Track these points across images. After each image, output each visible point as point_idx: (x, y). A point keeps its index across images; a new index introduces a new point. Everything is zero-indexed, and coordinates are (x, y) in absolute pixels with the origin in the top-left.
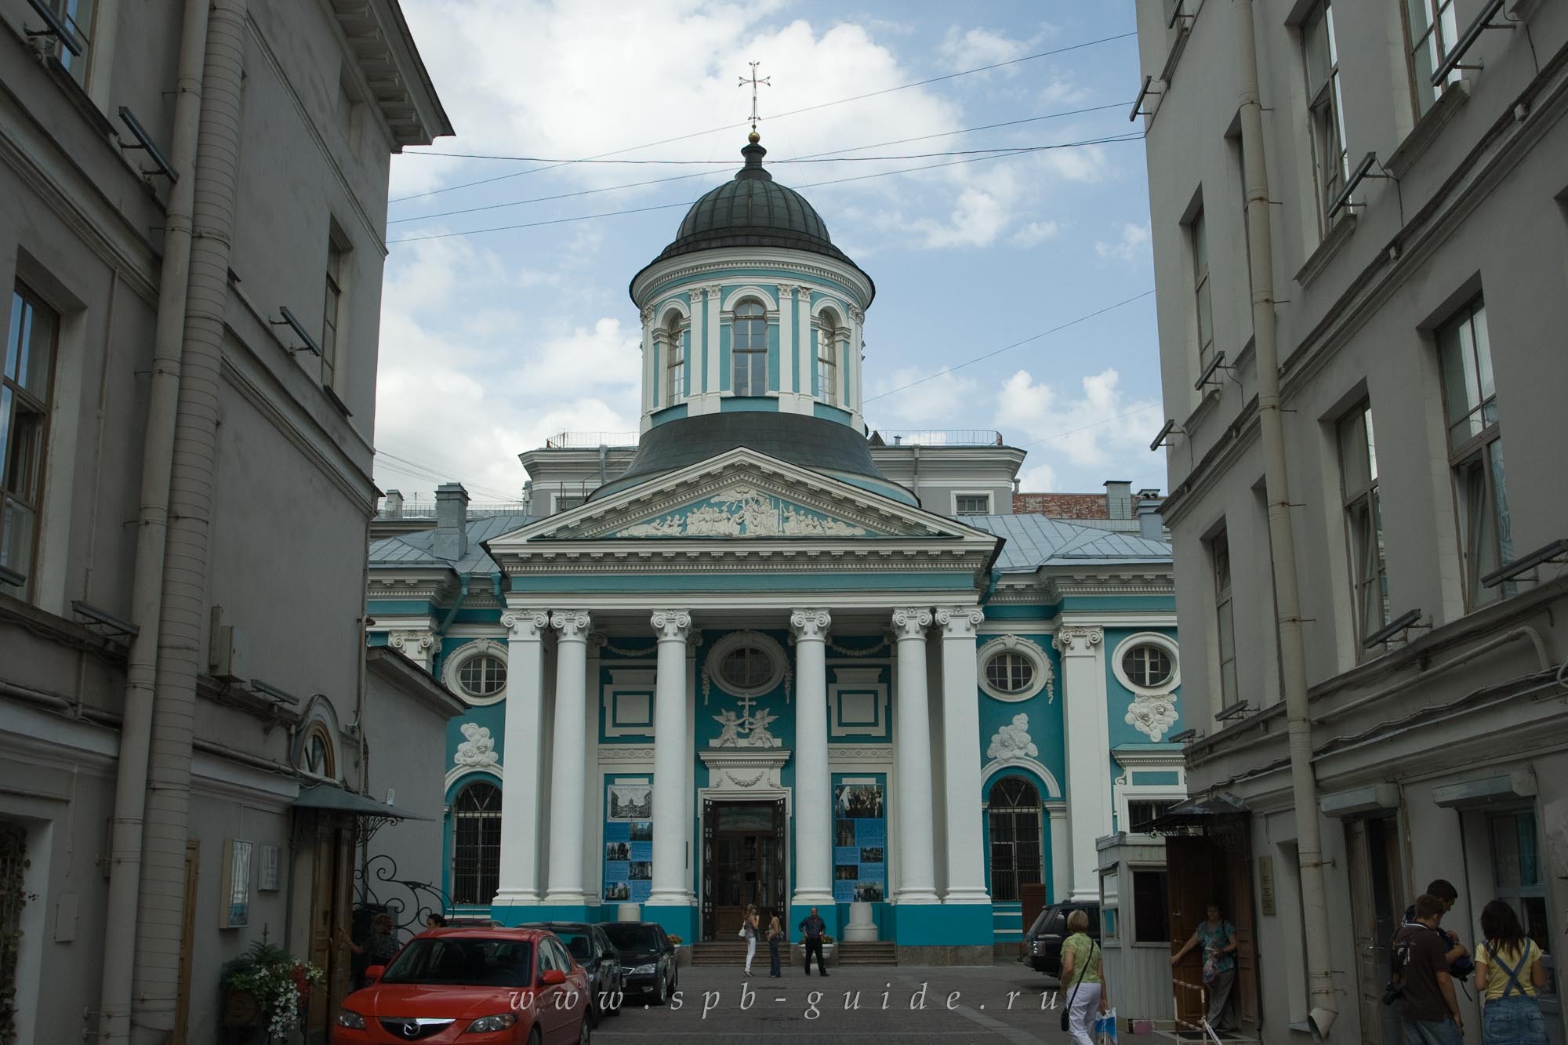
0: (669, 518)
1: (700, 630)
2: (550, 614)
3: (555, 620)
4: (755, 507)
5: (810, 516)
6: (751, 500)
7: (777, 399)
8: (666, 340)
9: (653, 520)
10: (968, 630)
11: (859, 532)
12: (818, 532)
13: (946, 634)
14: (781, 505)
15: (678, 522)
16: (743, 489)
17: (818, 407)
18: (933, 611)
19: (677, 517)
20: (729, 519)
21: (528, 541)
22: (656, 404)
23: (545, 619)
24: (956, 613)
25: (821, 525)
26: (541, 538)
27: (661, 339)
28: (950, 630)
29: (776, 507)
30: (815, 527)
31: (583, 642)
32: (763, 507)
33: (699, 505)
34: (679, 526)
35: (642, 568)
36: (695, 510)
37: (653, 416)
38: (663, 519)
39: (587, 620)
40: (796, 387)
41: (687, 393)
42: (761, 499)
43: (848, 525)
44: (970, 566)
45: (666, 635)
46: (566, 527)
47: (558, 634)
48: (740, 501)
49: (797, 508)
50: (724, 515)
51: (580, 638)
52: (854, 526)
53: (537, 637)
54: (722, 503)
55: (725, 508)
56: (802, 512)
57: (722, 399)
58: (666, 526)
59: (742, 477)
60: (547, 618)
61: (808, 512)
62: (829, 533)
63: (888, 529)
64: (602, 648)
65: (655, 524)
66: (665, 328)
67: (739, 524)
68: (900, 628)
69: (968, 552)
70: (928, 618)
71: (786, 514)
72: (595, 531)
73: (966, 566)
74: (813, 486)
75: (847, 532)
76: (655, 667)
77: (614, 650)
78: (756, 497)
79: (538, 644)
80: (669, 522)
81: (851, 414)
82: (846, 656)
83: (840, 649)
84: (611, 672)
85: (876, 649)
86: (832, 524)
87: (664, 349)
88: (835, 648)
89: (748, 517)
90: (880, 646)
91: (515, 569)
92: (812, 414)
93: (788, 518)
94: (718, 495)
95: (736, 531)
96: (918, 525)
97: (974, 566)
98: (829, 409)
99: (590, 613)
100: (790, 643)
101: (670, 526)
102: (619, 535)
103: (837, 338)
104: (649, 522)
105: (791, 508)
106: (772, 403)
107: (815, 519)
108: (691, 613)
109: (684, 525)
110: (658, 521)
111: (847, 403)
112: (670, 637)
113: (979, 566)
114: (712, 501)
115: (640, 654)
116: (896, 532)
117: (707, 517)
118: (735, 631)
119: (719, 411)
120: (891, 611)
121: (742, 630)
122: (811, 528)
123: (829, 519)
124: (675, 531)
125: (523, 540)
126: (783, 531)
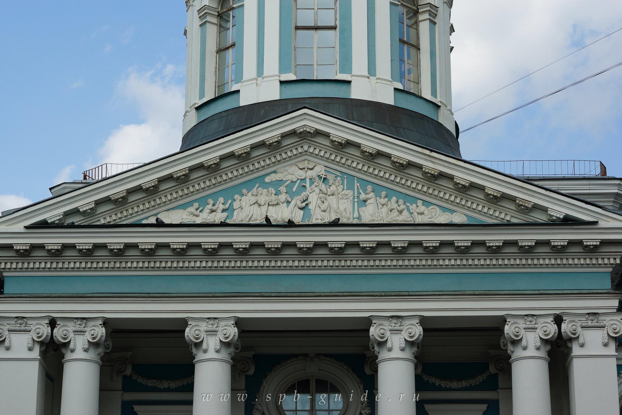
0: (211, 202)
1: (251, 354)
2: (53, 323)
3: (58, 333)
4: (323, 187)
5: (394, 199)
6: (317, 179)
7: (349, 82)
8: (215, 20)
9: (190, 204)
10: (606, 345)
11: (458, 219)
12: (404, 218)
13: (576, 350)
14: (357, 184)
15: (222, 207)
16: (305, 164)
17: (400, 95)
18: (558, 320)
19: (221, 200)
20: (288, 202)
21: (26, 227)
22: (202, 95)
23: (46, 330)
24: (590, 323)
25: (408, 210)
26: (43, 225)
27: (209, 18)
28: (582, 346)
29: (350, 187)
30: (401, 212)
31: (95, 362)
32: (333, 188)
33: (249, 185)
34: (223, 211)
35: (175, 265)
36: (245, 191)
37: (198, 109)
38: (203, 202)
39: (101, 332)
40: (372, 70)
41: (239, 78)
42: (330, 177)
43: (444, 209)
44: (606, 261)
45: (205, 351)
46: (75, 212)
47: (63, 351)
48: (303, 180)
49: (377, 190)
50: (283, 197)
51: (92, 355)
52: (452, 211)
53: (36, 353)
54: (281, 182)
55: (283, 189)
56: (383, 194)
57: (282, 82)
58: (207, 211)
59: (306, 148)
60: (49, 329)
61: (390, 193)
62: (419, 219)
63: (497, 214)
64: (125, 377)
65: (192, 209)
66: (215, 6)
67: (301, 209)
68: (516, 342)
69: (604, 243)
70: (552, 329)
71: (363, 196)
72: (114, 217)
73: (600, 261)
74: (399, 157)
75: (443, 219)
76: (190, 403)
77: (140, 380)
78: (323, 173)
79: (37, 364)
80: (210, 206)
81: (439, 107)
82: (440, 389)
83: (432, 380)
84: (136, 408)
85: (479, 380)
86: (422, 208)
87: (212, 31)
88: (426, 378)
89: (314, 199)
90: (485, 376)
91: (8, 266)
92: (392, 103)
93: (365, 201)
94: (275, 172)
95: (298, 217)
96: (536, 207)
97: (612, 261)
98: (413, 98)
99: (106, 323)
100: (368, 371)
101: (212, 211)
102: (144, 222)
103: (421, 17)
104: (184, 207)
105: (369, 188)
106: (344, 87)
107: (401, 202)
108: (238, 322)
109: (228, 210)
110: (196, 205)
111: (434, 93)
112: (211, 354)
113: (618, 261)
114: (267, 179)
115: (173, 385)
116: (508, 218)
117: (262, 199)
118: (296, 356)
119: (278, 98)
120: (503, 320)
121: (306, 355)
122: (395, 213)
123: (420, 203)
124: (219, 217)
125: (19, 227)
126: (359, 218)
